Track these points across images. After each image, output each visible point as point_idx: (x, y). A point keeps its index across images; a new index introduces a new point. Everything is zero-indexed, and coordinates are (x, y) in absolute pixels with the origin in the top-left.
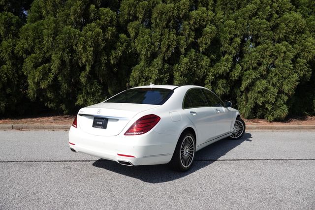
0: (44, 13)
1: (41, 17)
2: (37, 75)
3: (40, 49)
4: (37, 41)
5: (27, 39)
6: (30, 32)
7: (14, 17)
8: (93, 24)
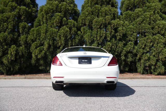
0: (42, 23)
1: (40, 25)
2: (37, 51)
3: (39, 39)
4: (38, 35)
5: (33, 35)
6: (35, 32)
7: (27, 25)
8: (64, 27)
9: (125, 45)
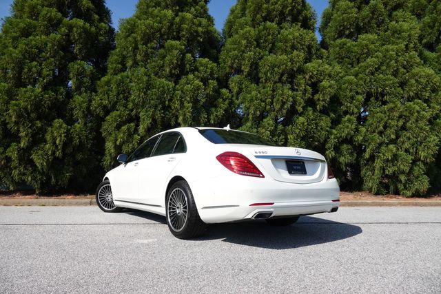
2: (121, 136)
3: (126, 106)
4: (121, 96)
9: (335, 122)
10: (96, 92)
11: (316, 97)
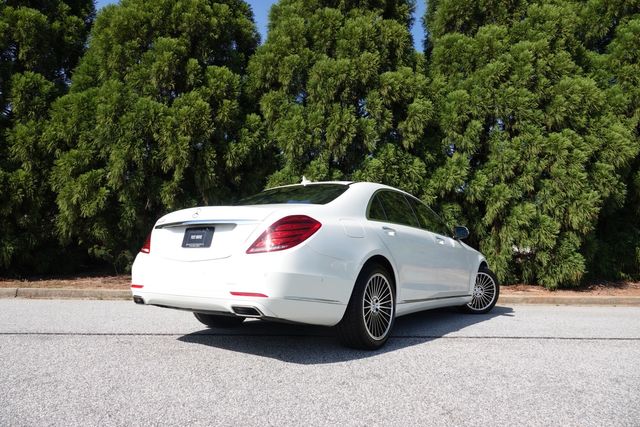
0: (102, 74)
1: (96, 83)
2: (78, 190)
3: (89, 141)
4: (84, 124)
5: (65, 122)
6: (74, 108)
7: (46, 83)
8: (193, 94)
10: (49, 118)
11: (401, 126)
